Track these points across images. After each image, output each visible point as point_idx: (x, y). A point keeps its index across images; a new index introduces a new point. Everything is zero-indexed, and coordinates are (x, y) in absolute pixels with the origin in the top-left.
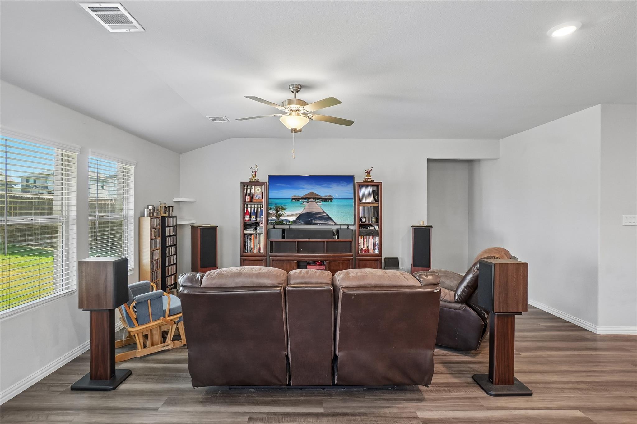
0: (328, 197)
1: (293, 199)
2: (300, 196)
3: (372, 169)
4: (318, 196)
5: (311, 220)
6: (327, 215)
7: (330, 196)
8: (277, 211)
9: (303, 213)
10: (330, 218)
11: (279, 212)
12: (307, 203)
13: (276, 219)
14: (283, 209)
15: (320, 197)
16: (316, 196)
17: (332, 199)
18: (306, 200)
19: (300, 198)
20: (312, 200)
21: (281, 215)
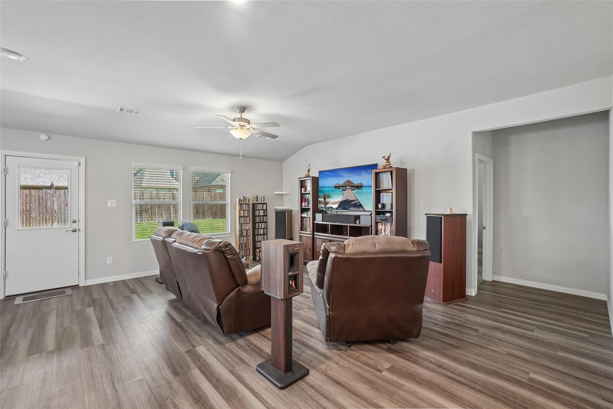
0: (360, 184)
1: (335, 187)
2: (340, 184)
3: (390, 155)
4: (353, 184)
5: (348, 207)
6: (359, 202)
7: (361, 184)
8: (325, 199)
9: (342, 200)
10: (361, 206)
11: (326, 200)
12: (345, 191)
13: (324, 206)
14: (329, 197)
15: (354, 184)
16: (351, 184)
17: (362, 186)
18: (345, 188)
19: (340, 185)
20: (348, 188)
21: (328, 203)
